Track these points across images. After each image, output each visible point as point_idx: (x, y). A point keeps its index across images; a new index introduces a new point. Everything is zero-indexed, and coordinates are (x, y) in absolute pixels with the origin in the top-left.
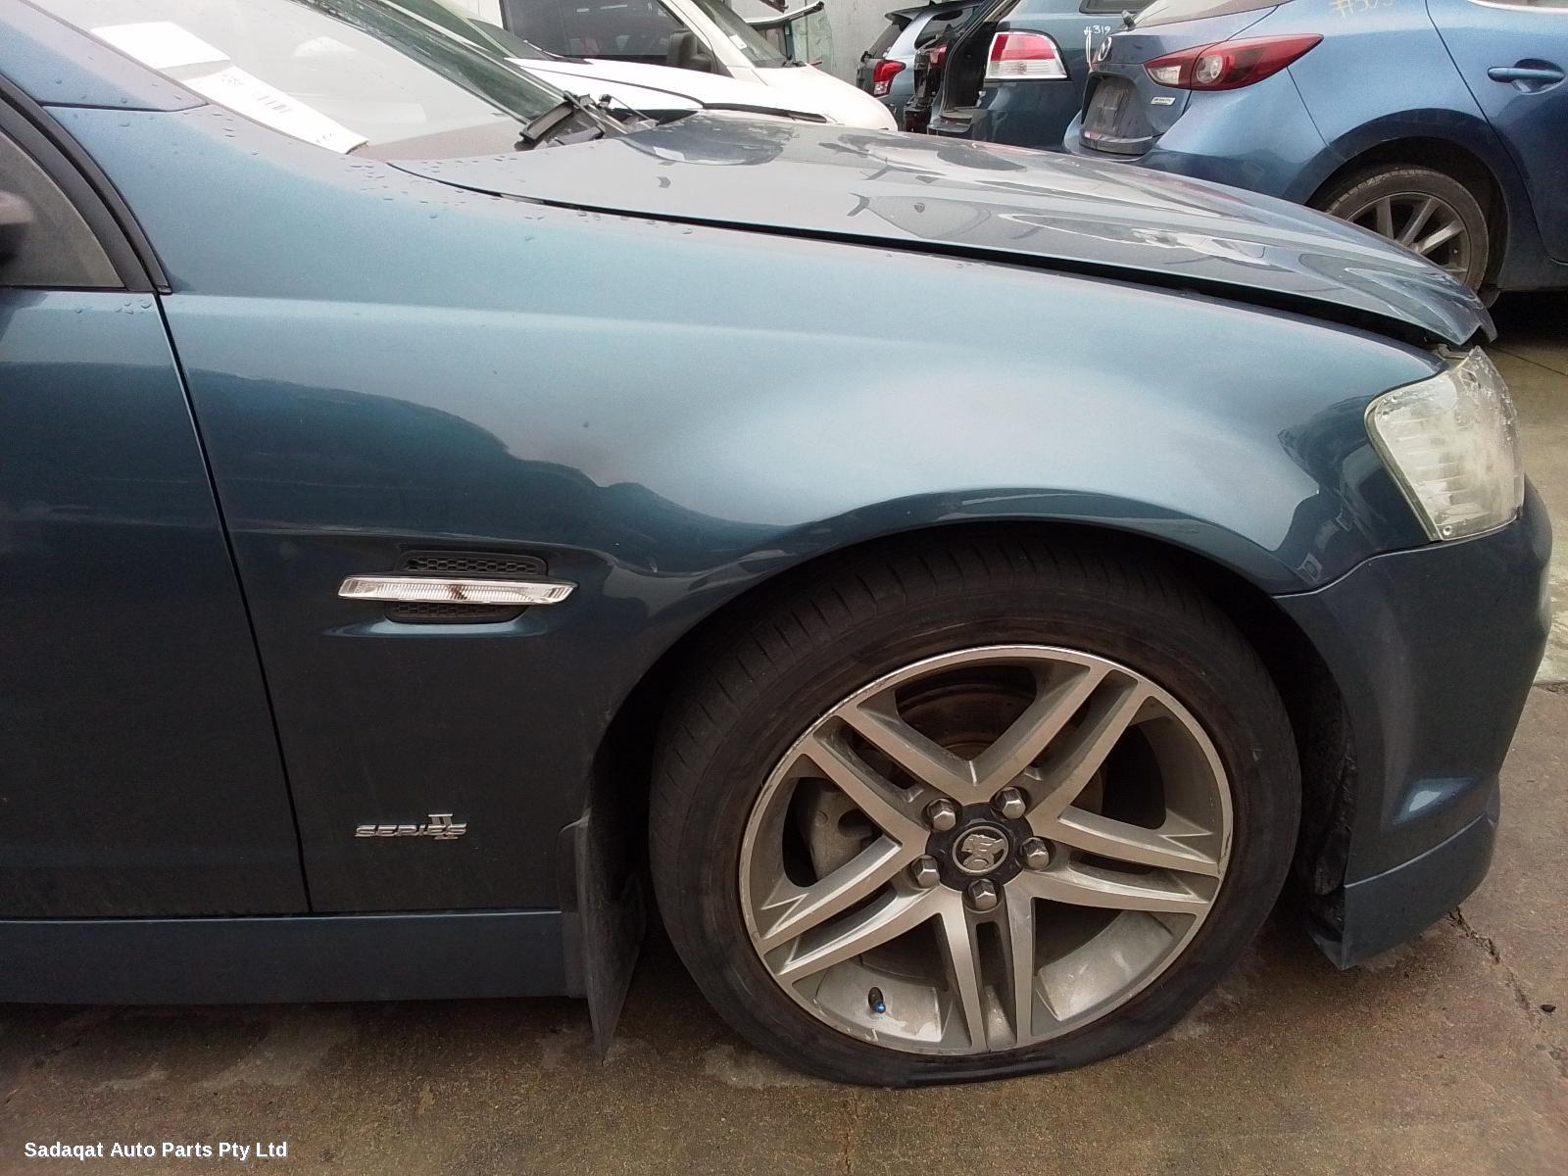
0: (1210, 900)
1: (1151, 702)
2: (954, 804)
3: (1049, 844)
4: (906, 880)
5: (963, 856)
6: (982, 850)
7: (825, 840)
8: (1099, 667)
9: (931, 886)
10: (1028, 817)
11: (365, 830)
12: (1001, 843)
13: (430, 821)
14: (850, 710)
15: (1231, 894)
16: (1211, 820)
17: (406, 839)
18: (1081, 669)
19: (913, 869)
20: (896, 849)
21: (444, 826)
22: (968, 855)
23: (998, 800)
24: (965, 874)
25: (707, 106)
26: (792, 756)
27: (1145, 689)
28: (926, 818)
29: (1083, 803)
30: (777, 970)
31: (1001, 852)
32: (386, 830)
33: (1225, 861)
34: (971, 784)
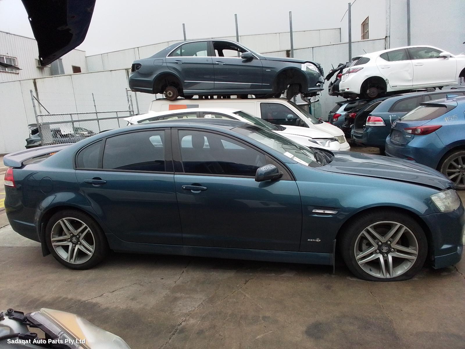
0: (416, 257)
1: (406, 229)
2: (381, 242)
3: (394, 249)
4: (375, 252)
5: (382, 249)
6: (385, 249)
7: (364, 246)
8: (399, 224)
9: (378, 253)
10: (391, 245)
11: (309, 240)
12: (387, 248)
13: (316, 239)
14: (368, 228)
15: (419, 256)
16: (415, 246)
17: (314, 241)
18: (397, 225)
19: (376, 251)
20: (374, 247)
21: (318, 240)
22: (383, 249)
23: (387, 242)
24: (382, 252)
25: (313, 139)
26: (361, 233)
27: (405, 228)
28: (378, 244)
29: (398, 243)
30: (358, 262)
31: (387, 249)
32: (311, 240)
33: (418, 252)
34: (383, 240)
